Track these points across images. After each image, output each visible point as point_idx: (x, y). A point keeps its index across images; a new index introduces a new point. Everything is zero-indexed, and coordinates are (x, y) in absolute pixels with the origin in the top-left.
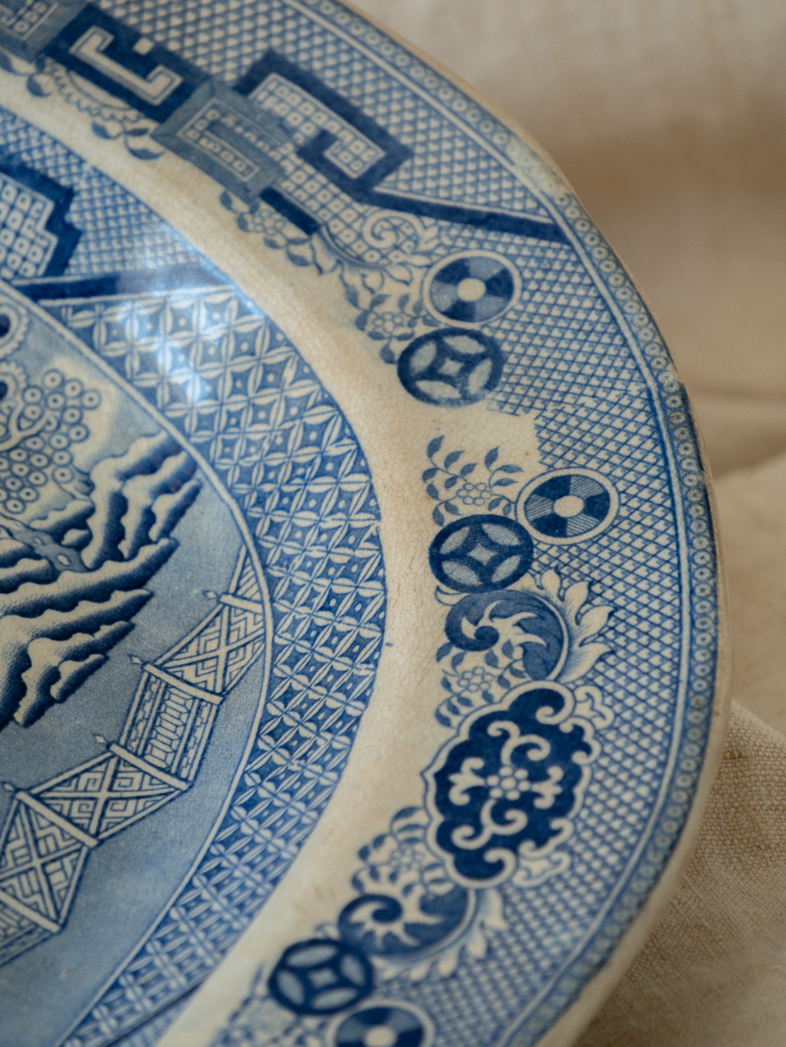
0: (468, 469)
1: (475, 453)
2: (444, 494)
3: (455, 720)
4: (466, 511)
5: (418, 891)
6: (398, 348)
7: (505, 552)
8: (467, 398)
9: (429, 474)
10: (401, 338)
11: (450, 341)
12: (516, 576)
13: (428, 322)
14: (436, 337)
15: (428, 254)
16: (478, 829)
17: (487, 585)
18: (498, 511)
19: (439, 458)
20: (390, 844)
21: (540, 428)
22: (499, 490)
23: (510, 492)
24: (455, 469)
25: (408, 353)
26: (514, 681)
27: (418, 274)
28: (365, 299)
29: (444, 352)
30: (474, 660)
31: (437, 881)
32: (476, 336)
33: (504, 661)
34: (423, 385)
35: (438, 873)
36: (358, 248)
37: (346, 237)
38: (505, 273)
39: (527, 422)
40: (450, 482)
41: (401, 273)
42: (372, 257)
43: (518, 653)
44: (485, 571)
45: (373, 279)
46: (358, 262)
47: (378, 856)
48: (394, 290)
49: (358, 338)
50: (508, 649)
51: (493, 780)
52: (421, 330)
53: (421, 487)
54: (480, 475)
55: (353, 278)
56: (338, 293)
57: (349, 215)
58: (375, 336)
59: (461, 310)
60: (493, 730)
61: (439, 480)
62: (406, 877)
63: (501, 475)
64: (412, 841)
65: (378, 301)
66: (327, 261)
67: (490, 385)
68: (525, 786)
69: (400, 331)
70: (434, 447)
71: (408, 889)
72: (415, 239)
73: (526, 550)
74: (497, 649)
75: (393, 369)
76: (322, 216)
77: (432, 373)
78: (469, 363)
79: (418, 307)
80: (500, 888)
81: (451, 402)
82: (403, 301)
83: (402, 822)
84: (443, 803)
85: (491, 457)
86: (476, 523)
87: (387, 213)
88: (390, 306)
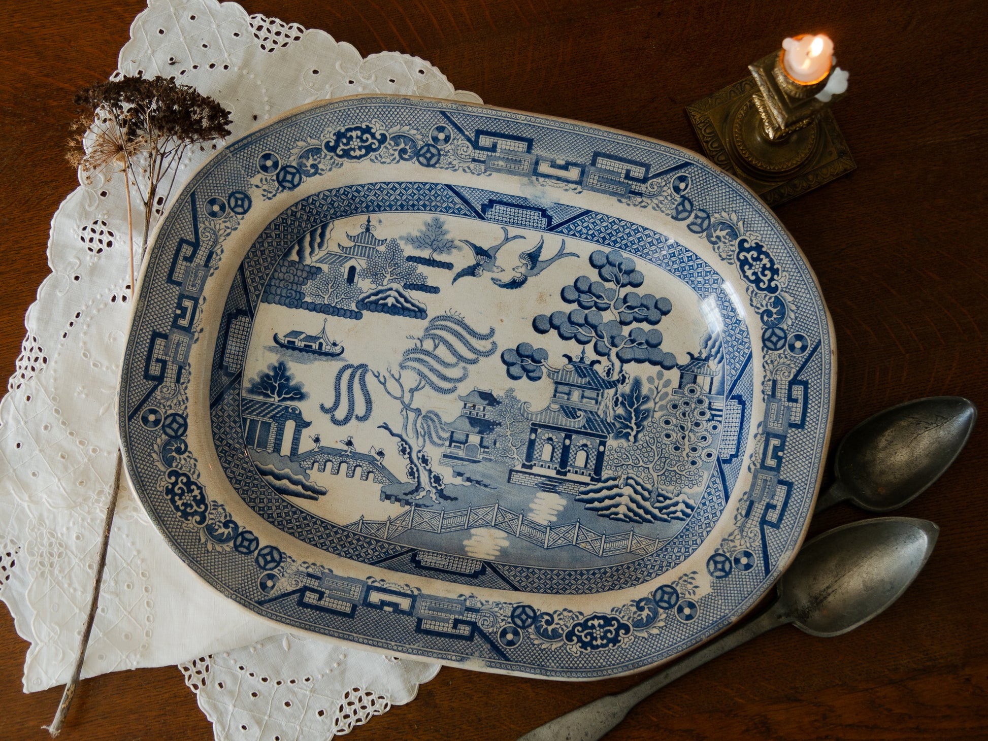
0: (691, 583)
1: (695, 583)
2: (681, 581)
3: (614, 613)
4: (678, 589)
5: (558, 626)
6: (721, 552)
7: (668, 602)
8: (712, 574)
9: (686, 575)
10: (724, 551)
11: (727, 563)
12: (662, 608)
13: (731, 555)
14: (727, 559)
15: (751, 546)
16: (582, 631)
17: (657, 603)
18: (680, 595)
19: (692, 575)
20: (570, 614)
21: (709, 594)
22: (687, 593)
23: (687, 595)
24: (689, 580)
25: (720, 555)
26: (630, 621)
27: (744, 546)
28: (732, 538)
29: (723, 563)
30: (634, 609)
31: (562, 629)
32: (731, 568)
33: (636, 616)
34: (712, 562)
35: (565, 628)
36: (746, 529)
37: (748, 525)
38: (752, 566)
39: (710, 590)
40: (685, 581)
41: (743, 542)
42: (745, 534)
43: (639, 618)
44: (662, 600)
45: (738, 537)
46: (742, 531)
47: (565, 613)
48: (737, 543)
49: (720, 541)
50: (639, 615)
51: (598, 629)
52: (728, 555)
53: (681, 575)
54: (690, 587)
55: (736, 532)
56: (730, 531)
57: (754, 523)
58: (721, 545)
59: (737, 561)
60: (614, 622)
61: (685, 578)
62: (561, 622)
63: (691, 591)
64: (573, 619)
65: (732, 541)
66: (739, 524)
67: (718, 577)
68: (598, 636)
69: (725, 550)
70: (694, 573)
71: (557, 624)
72: (754, 540)
73: (671, 606)
74: (639, 613)
75: (714, 553)
76: (751, 517)
77: (716, 563)
78: (723, 570)
79: (734, 551)
80: (565, 644)
81: (709, 571)
82: (735, 547)
83: (578, 614)
84: (587, 620)
85: (696, 587)
86: (675, 592)
87: (759, 531)
88: (732, 544)
